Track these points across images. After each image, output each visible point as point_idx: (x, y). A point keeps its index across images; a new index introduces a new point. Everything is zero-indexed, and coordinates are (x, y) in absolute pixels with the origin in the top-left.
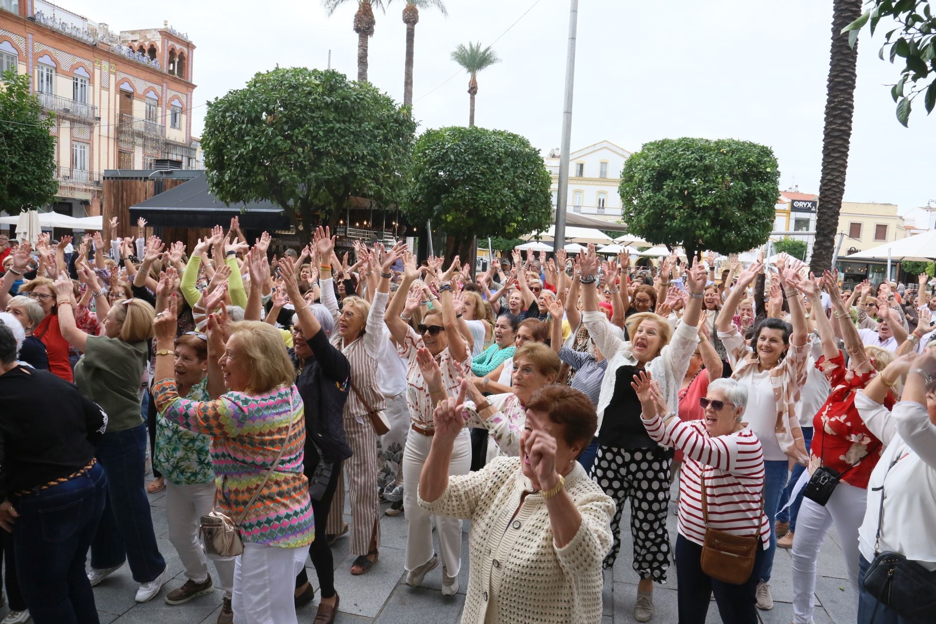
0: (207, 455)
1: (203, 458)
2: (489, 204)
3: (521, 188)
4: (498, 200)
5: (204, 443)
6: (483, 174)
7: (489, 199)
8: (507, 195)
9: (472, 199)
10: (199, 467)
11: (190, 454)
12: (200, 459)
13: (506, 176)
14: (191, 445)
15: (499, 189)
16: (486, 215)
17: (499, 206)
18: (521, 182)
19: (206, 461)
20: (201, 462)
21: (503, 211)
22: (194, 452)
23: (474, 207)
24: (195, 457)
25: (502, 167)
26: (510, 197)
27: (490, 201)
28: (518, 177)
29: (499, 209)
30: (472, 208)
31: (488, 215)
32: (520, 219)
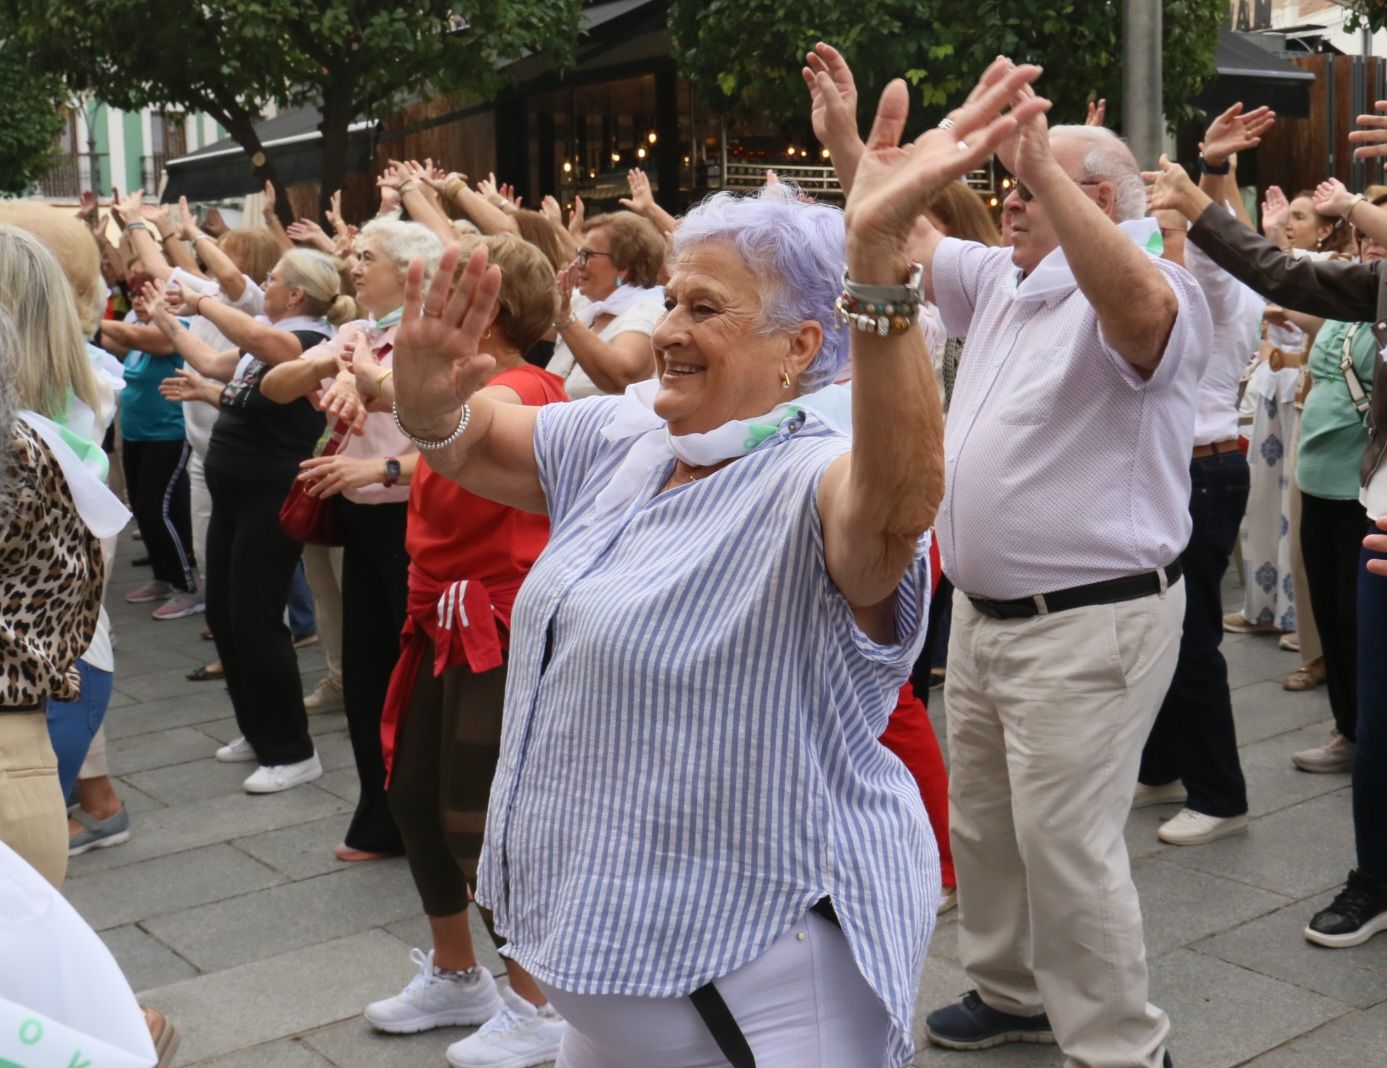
32: (944, 51)
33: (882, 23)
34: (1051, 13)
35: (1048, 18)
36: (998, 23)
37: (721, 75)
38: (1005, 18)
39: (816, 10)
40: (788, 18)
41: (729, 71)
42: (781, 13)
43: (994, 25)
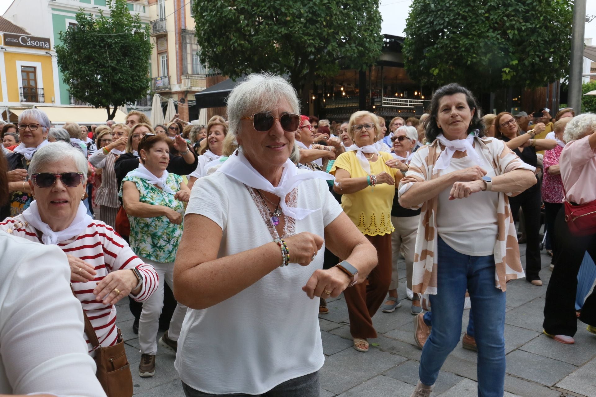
0: (159, 239)
1: (156, 242)
2: (472, 50)
3: (512, 27)
4: (481, 44)
5: (156, 229)
6: (464, 18)
7: (471, 45)
8: (492, 38)
9: (455, 47)
10: (152, 250)
11: (145, 237)
12: (153, 243)
13: (491, 17)
14: (146, 229)
15: (482, 32)
16: (469, 62)
17: (483, 50)
18: (511, 20)
19: (158, 245)
20: (154, 246)
21: (489, 56)
22: (149, 235)
23: (458, 56)
24: (149, 240)
25: (487, 7)
26: (498, 39)
27: (474, 47)
28: (508, 16)
29: (485, 54)
30: (455, 57)
31: (472, 62)
32: (515, 62)
33: (498, 53)
34: (547, 51)
35: (546, 52)
36: (533, 54)
37: (433, 69)
38: (535, 52)
39: (476, 48)
40: (465, 51)
41: (436, 68)
42: (463, 49)
43: (532, 54)
